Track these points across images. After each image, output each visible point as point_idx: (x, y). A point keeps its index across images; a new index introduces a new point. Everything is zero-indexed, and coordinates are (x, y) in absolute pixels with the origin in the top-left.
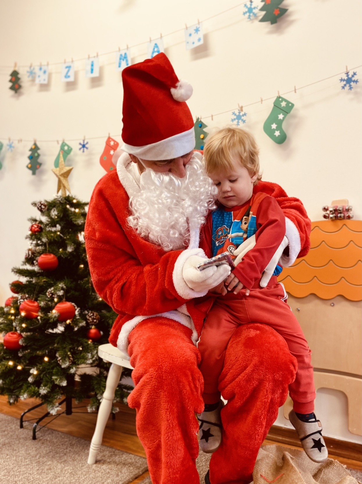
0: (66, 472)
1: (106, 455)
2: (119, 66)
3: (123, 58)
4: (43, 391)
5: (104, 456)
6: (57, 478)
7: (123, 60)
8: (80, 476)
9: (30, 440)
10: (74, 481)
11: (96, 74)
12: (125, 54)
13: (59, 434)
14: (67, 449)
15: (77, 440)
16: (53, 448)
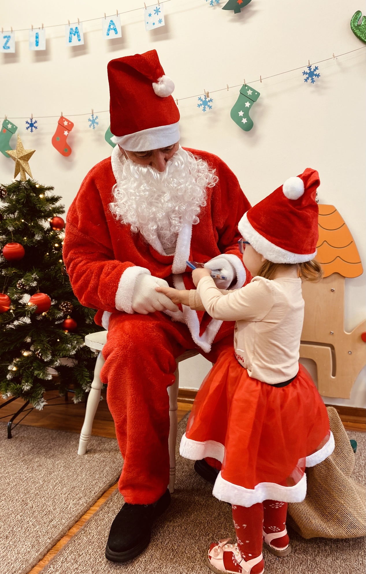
0: (59, 467)
1: (94, 444)
2: (70, 41)
3: (74, 33)
4: (26, 387)
5: (93, 445)
6: (52, 473)
7: (75, 35)
8: (76, 468)
9: (5, 440)
10: (71, 473)
11: (42, 47)
12: (77, 28)
13: (35, 429)
14: (50, 443)
15: (57, 433)
16: (34, 444)
